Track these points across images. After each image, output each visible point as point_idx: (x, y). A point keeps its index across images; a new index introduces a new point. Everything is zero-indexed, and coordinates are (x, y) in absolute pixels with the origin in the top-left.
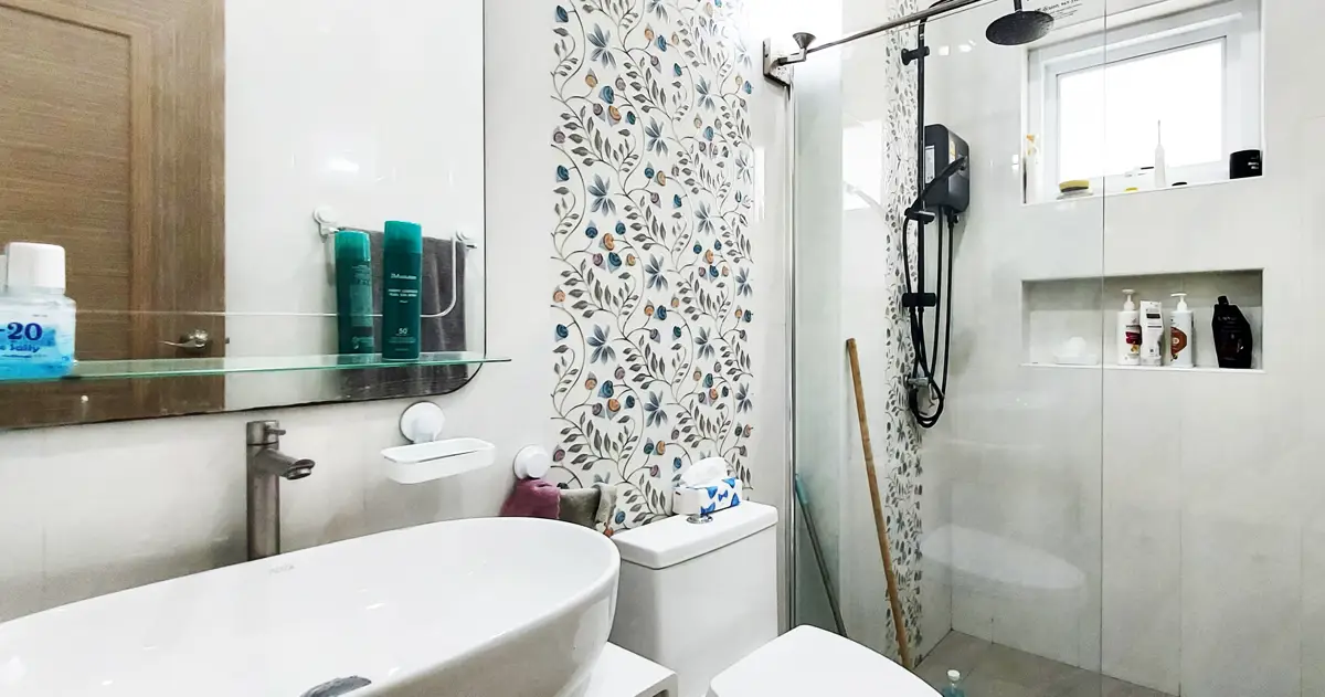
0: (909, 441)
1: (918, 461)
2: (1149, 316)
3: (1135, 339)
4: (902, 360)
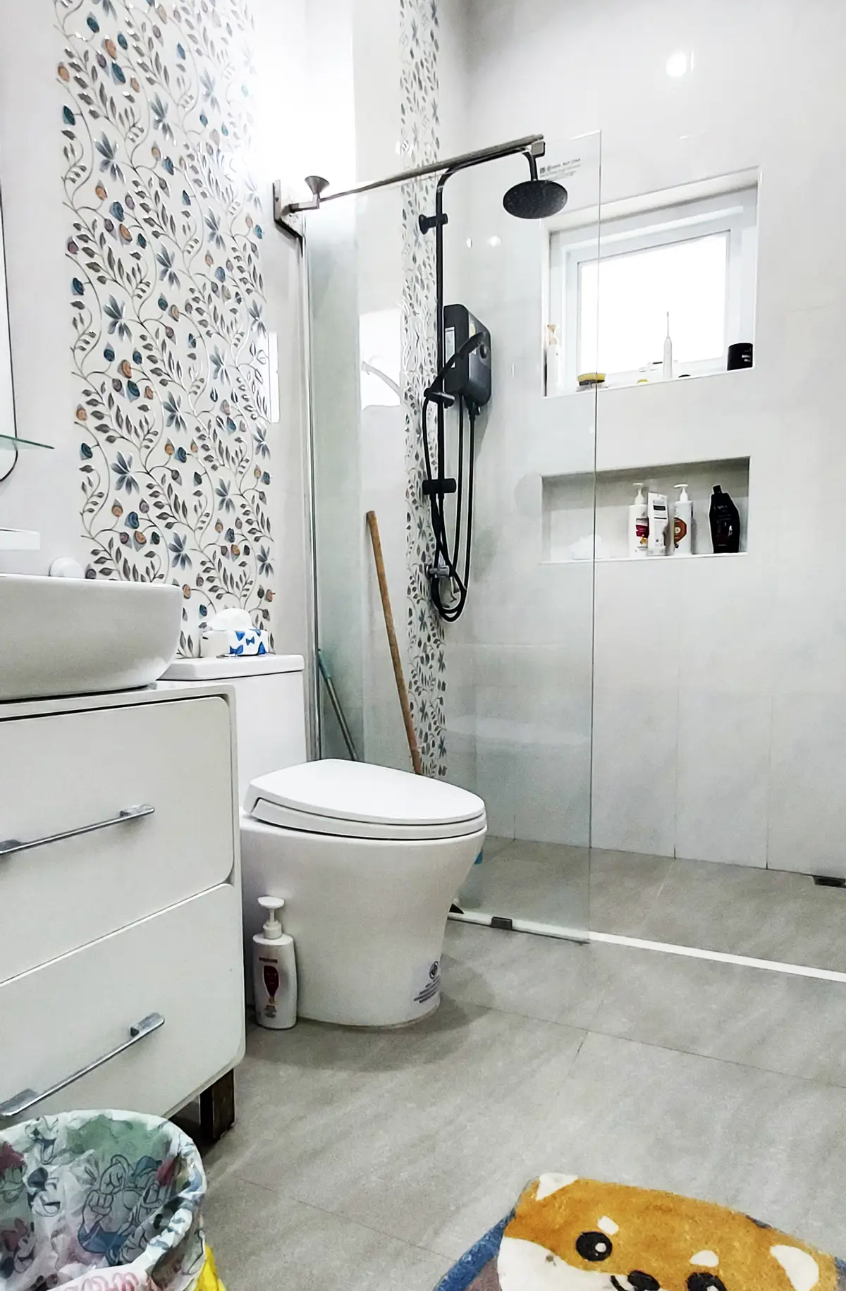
0: (431, 633)
1: (441, 656)
2: (656, 508)
3: (643, 532)
4: (423, 549)
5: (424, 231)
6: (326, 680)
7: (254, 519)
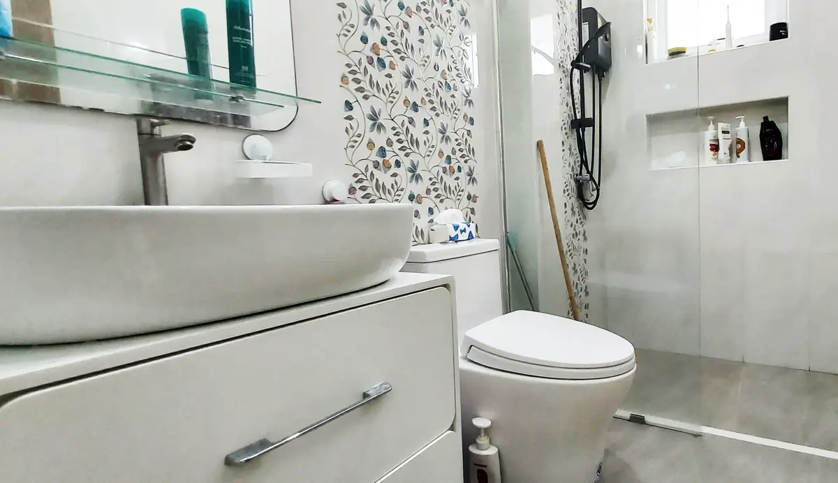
0: (578, 218)
1: (585, 232)
2: (723, 132)
3: (715, 148)
4: (572, 164)
6: (513, 253)
7: (464, 148)
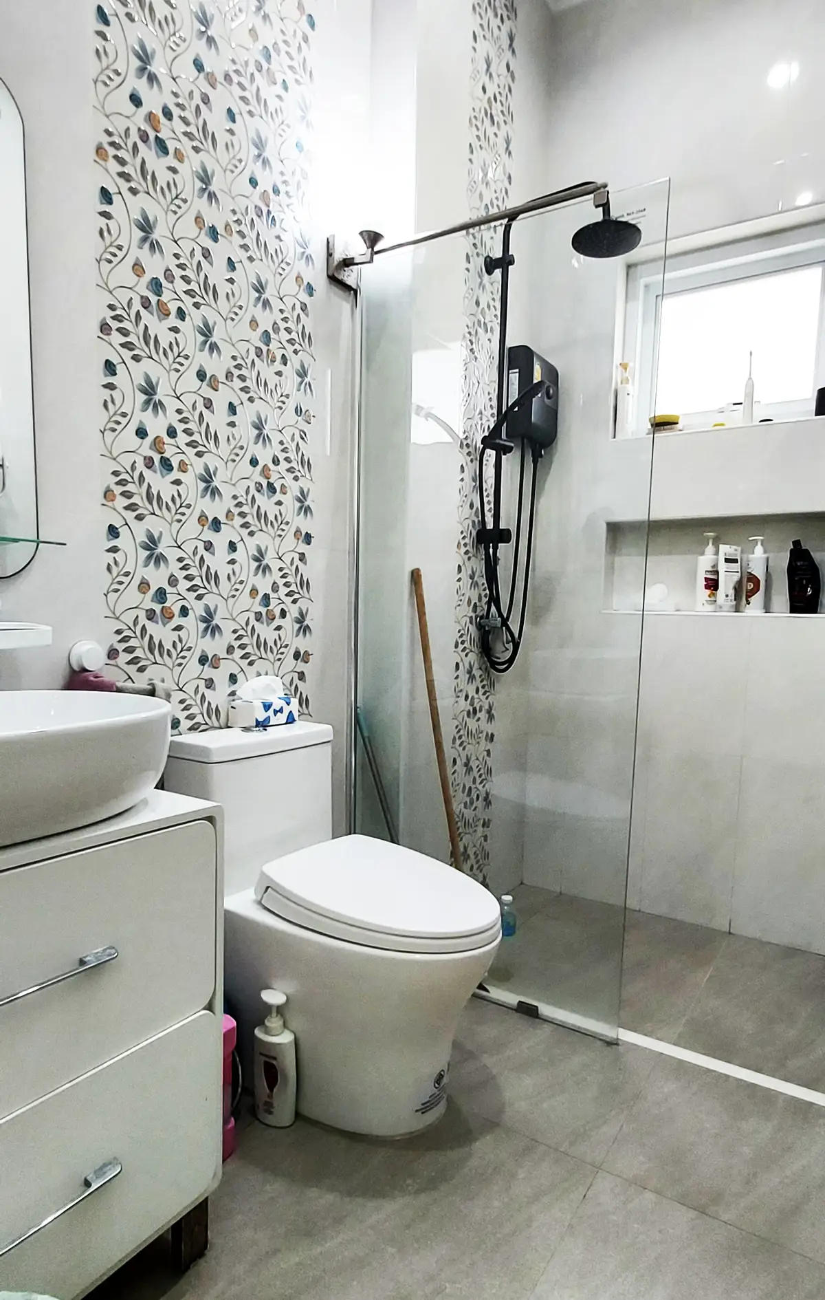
0: (480, 685)
1: (490, 707)
2: (727, 560)
3: (712, 585)
4: (475, 600)
5: (489, 272)
7: (293, 581)
